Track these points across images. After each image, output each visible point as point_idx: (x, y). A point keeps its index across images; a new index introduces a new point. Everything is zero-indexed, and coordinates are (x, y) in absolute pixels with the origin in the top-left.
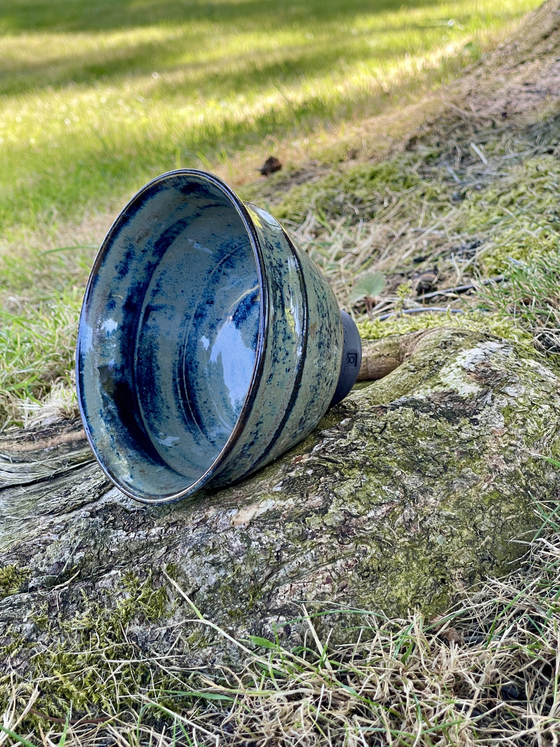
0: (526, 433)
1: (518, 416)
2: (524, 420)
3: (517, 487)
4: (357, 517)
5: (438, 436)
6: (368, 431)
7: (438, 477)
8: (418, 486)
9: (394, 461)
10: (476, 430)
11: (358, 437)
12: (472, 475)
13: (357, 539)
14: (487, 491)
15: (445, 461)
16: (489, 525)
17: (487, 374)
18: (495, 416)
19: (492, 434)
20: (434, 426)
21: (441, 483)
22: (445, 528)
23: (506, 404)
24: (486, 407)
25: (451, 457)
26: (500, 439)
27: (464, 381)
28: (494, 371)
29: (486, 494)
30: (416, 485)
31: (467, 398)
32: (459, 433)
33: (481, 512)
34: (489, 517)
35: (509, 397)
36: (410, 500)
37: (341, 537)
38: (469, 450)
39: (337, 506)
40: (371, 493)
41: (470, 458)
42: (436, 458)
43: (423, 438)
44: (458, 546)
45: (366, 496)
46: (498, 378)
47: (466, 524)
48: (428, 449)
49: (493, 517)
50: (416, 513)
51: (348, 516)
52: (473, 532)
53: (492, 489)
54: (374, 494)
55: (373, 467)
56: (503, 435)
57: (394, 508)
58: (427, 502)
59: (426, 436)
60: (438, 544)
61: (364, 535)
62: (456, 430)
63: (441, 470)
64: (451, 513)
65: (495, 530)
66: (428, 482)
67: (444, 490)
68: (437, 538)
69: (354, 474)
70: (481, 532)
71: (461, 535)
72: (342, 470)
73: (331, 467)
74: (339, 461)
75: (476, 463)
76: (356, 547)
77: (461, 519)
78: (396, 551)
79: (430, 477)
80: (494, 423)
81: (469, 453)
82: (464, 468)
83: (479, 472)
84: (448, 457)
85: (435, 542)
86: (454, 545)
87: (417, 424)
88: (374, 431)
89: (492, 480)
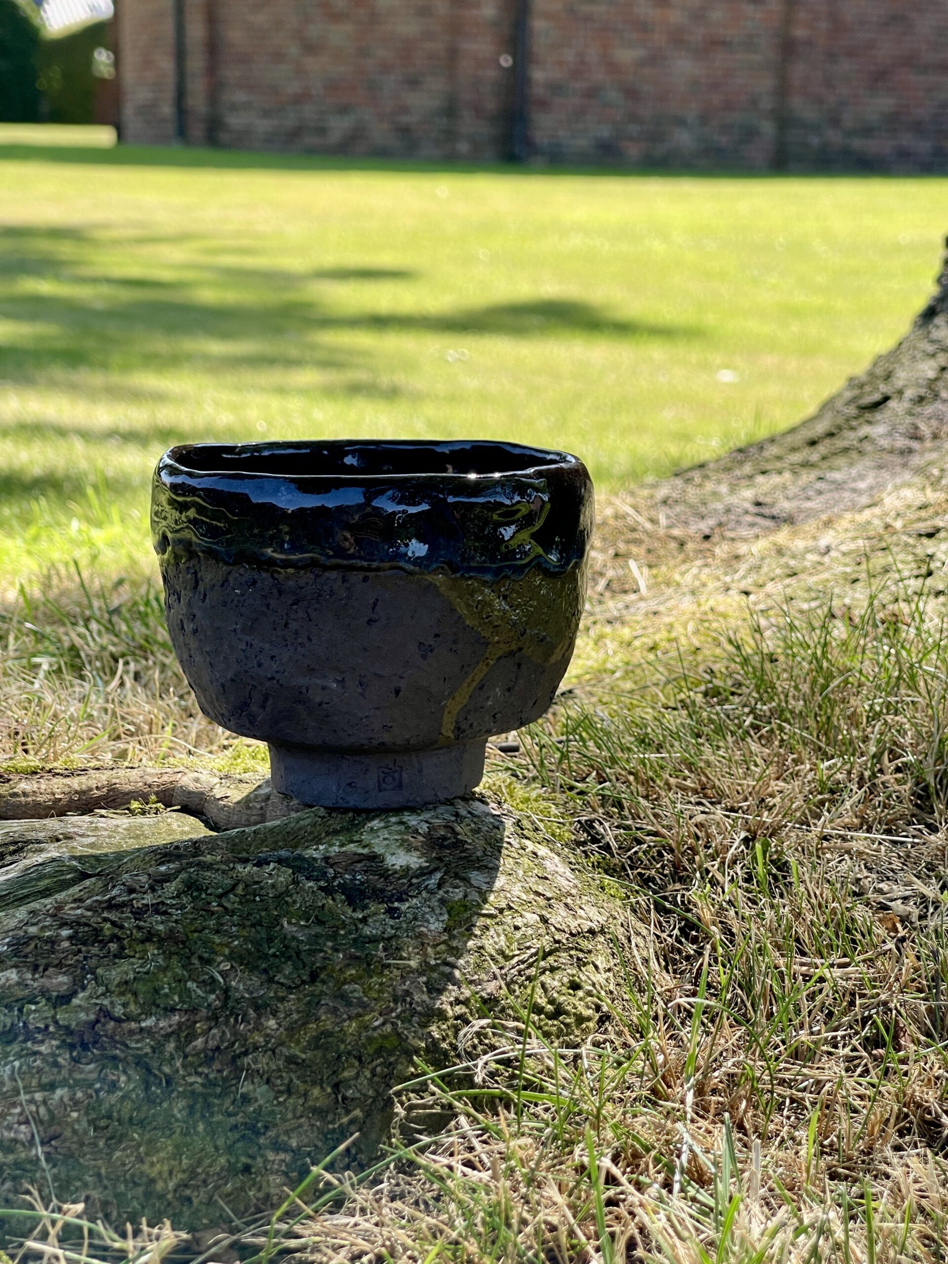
2: (484, 928)
3: (436, 1036)
4: (118, 1020)
5: (320, 922)
6: (200, 889)
7: (295, 988)
8: (255, 995)
9: (227, 945)
10: (392, 927)
11: (178, 896)
12: (359, 998)
13: (107, 1058)
14: (379, 1031)
15: (318, 965)
16: (364, 1091)
17: (446, 843)
18: (433, 910)
19: (417, 937)
20: (320, 904)
21: (299, 999)
22: (281, 1077)
23: (461, 895)
24: (424, 894)
25: (330, 960)
26: (429, 949)
27: (401, 845)
28: (461, 841)
29: (376, 1035)
30: (250, 994)
31: (396, 872)
32: (360, 926)
33: (357, 1064)
34: (369, 1075)
35: (472, 886)
36: (231, 1014)
37: (79, 1049)
38: (367, 955)
39: (91, 997)
40: (163, 988)
41: (364, 970)
42: (303, 956)
43: (294, 921)
44: (294, 1111)
45: (151, 990)
46: (464, 855)
47: (322, 1079)
48: (294, 938)
49: (376, 1079)
50: (233, 1039)
51: (105, 1017)
52: (329, 1094)
53: (389, 1030)
54: (167, 991)
55: (185, 947)
56: (438, 945)
57: (196, 1022)
58: (261, 1024)
59: (301, 918)
60: (256, 1100)
61: (122, 1055)
62: (358, 919)
63: (305, 978)
64: (298, 1053)
65: (373, 1102)
66: (276, 993)
67: (298, 1012)
68: (258, 1090)
69: (146, 951)
70: (344, 1098)
71: (305, 1095)
72: (125, 942)
73: (107, 933)
74: (126, 925)
75: (374, 979)
76: (101, 1072)
77: (314, 1068)
78: (174, 1095)
79: (282, 984)
80: (428, 921)
81: (368, 960)
82: (349, 983)
83: (375, 995)
84: (325, 958)
85: (252, 1095)
86: (287, 1109)
87: (291, 896)
88: (209, 891)
89: (394, 1015)
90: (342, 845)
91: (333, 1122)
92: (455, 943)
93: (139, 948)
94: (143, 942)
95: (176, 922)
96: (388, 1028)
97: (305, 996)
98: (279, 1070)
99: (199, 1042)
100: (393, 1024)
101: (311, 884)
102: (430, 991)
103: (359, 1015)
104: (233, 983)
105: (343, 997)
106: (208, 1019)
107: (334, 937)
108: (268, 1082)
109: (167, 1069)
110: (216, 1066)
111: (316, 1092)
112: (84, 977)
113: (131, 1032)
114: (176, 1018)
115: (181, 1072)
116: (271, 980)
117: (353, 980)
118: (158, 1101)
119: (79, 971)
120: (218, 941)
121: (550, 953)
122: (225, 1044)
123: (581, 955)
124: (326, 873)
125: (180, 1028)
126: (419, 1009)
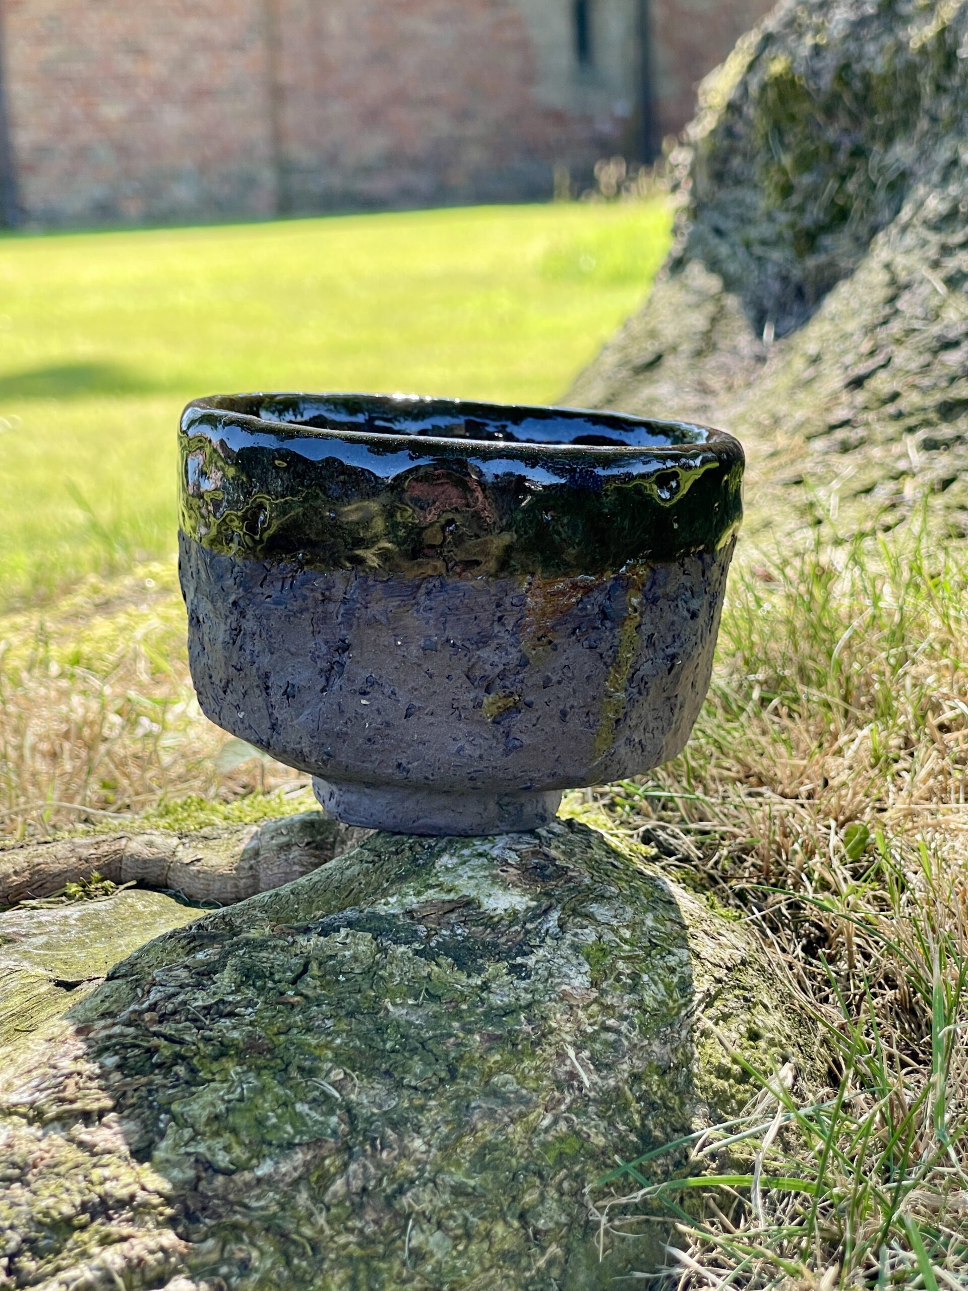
0: (640, 1005)
1: (621, 965)
2: (635, 976)
3: (622, 1128)
4: (227, 1173)
5: (434, 997)
6: (261, 976)
7: (433, 1090)
8: (386, 1108)
9: (327, 1046)
10: (526, 990)
11: (237, 991)
12: (516, 1092)
13: (225, 1228)
14: (553, 1133)
15: (453, 1055)
16: (556, 1217)
17: (547, 872)
18: (569, 961)
19: (562, 999)
20: (425, 974)
21: (441, 1105)
22: (451, 1217)
23: (593, 938)
24: (548, 940)
25: (466, 1046)
26: (580, 1013)
27: (494, 883)
28: (563, 868)
29: (550, 1139)
30: (380, 1107)
31: (502, 919)
32: (484, 995)
33: (538, 1182)
34: (556, 1196)
35: (599, 923)
36: (365, 1140)
37: (185, 1221)
38: (509, 1032)
39: (176, 1145)
40: (268, 1118)
41: (511, 1053)
42: (431, 1045)
43: (398, 1001)
44: (481, 1263)
45: (253, 1122)
46: (572, 884)
47: (501, 1210)
48: (410, 1024)
49: (566, 1198)
50: (380, 1173)
51: (206, 1170)
52: (517, 1230)
53: (564, 1129)
54: (274, 1120)
55: (274, 1058)
56: (589, 1005)
57: (324, 1159)
58: (406, 1147)
59: (405, 996)
60: (432, 1255)
61: (246, 1221)
62: (477, 986)
63: (443, 1074)
64: (465, 1180)
65: (569, 1230)
66: (411, 1100)
67: (447, 1123)
68: (431, 1239)
69: (224, 1070)
70: (537, 1232)
71: (488, 1236)
72: (195, 1061)
73: (167, 1053)
74: (187, 1038)
75: (526, 1063)
76: (223, 1250)
77: (490, 1197)
78: (325, 1266)
79: (415, 1088)
80: (566, 976)
81: (510, 1040)
82: (497, 1073)
83: (532, 1085)
84: (458, 1045)
85: (426, 1249)
86: (471, 1259)
87: (384, 968)
88: (277, 977)
89: (563, 1107)
90: (418, 894)
91: (528, 1269)
92: (608, 1000)
93: (215, 1067)
94: (216, 1059)
95: (251, 1023)
96: (563, 1126)
97: (449, 1099)
98: (447, 1207)
99: (338, 1185)
100: (567, 1120)
101: (403, 949)
102: (598, 1069)
103: (522, 1115)
104: (353, 1097)
105: (494, 1093)
106: (338, 1151)
107: (458, 1015)
108: (439, 1226)
109: (307, 1231)
110: (370, 1215)
111: (499, 1229)
112: (157, 1119)
113: (248, 1186)
114: (299, 1157)
115: (328, 1232)
116: (399, 1085)
117: (502, 1068)
118: (308, 1277)
119: (148, 1113)
120: (314, 1042)
121: (715, 998)
122: (373, 1183)
123: (746, 994)
124: (416, 931)
125: (308, 1170)
126: (592, 1094)
